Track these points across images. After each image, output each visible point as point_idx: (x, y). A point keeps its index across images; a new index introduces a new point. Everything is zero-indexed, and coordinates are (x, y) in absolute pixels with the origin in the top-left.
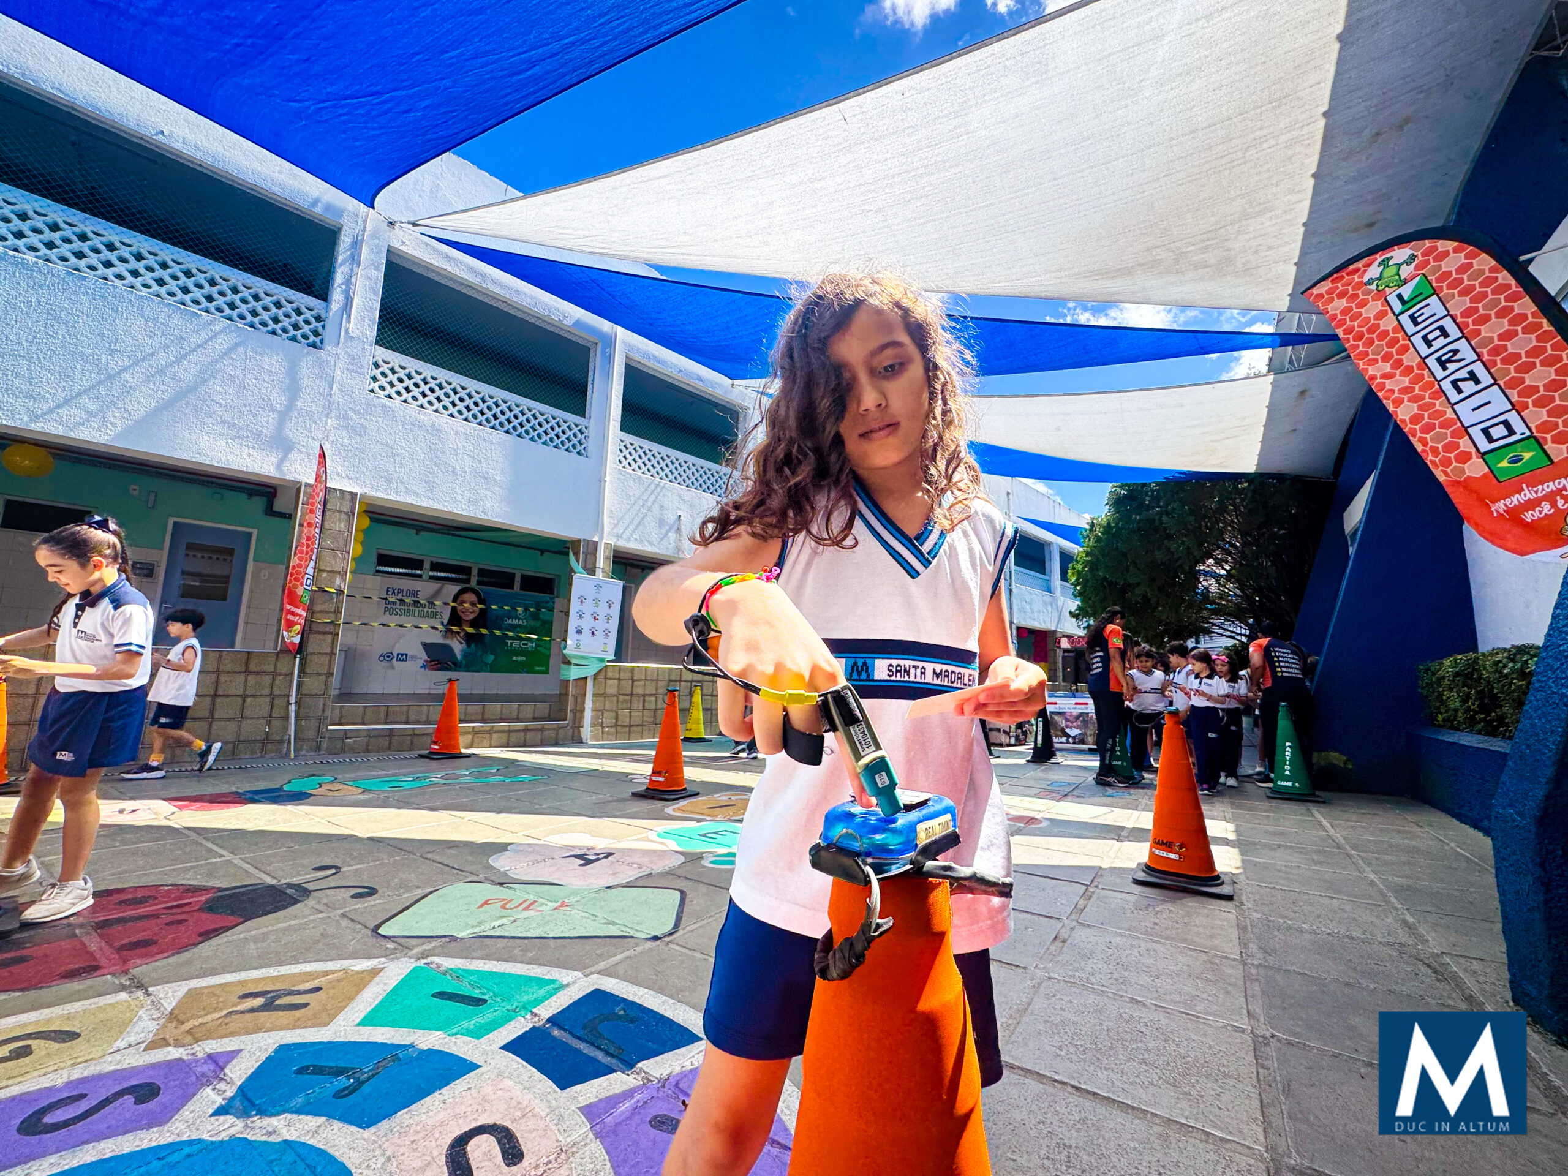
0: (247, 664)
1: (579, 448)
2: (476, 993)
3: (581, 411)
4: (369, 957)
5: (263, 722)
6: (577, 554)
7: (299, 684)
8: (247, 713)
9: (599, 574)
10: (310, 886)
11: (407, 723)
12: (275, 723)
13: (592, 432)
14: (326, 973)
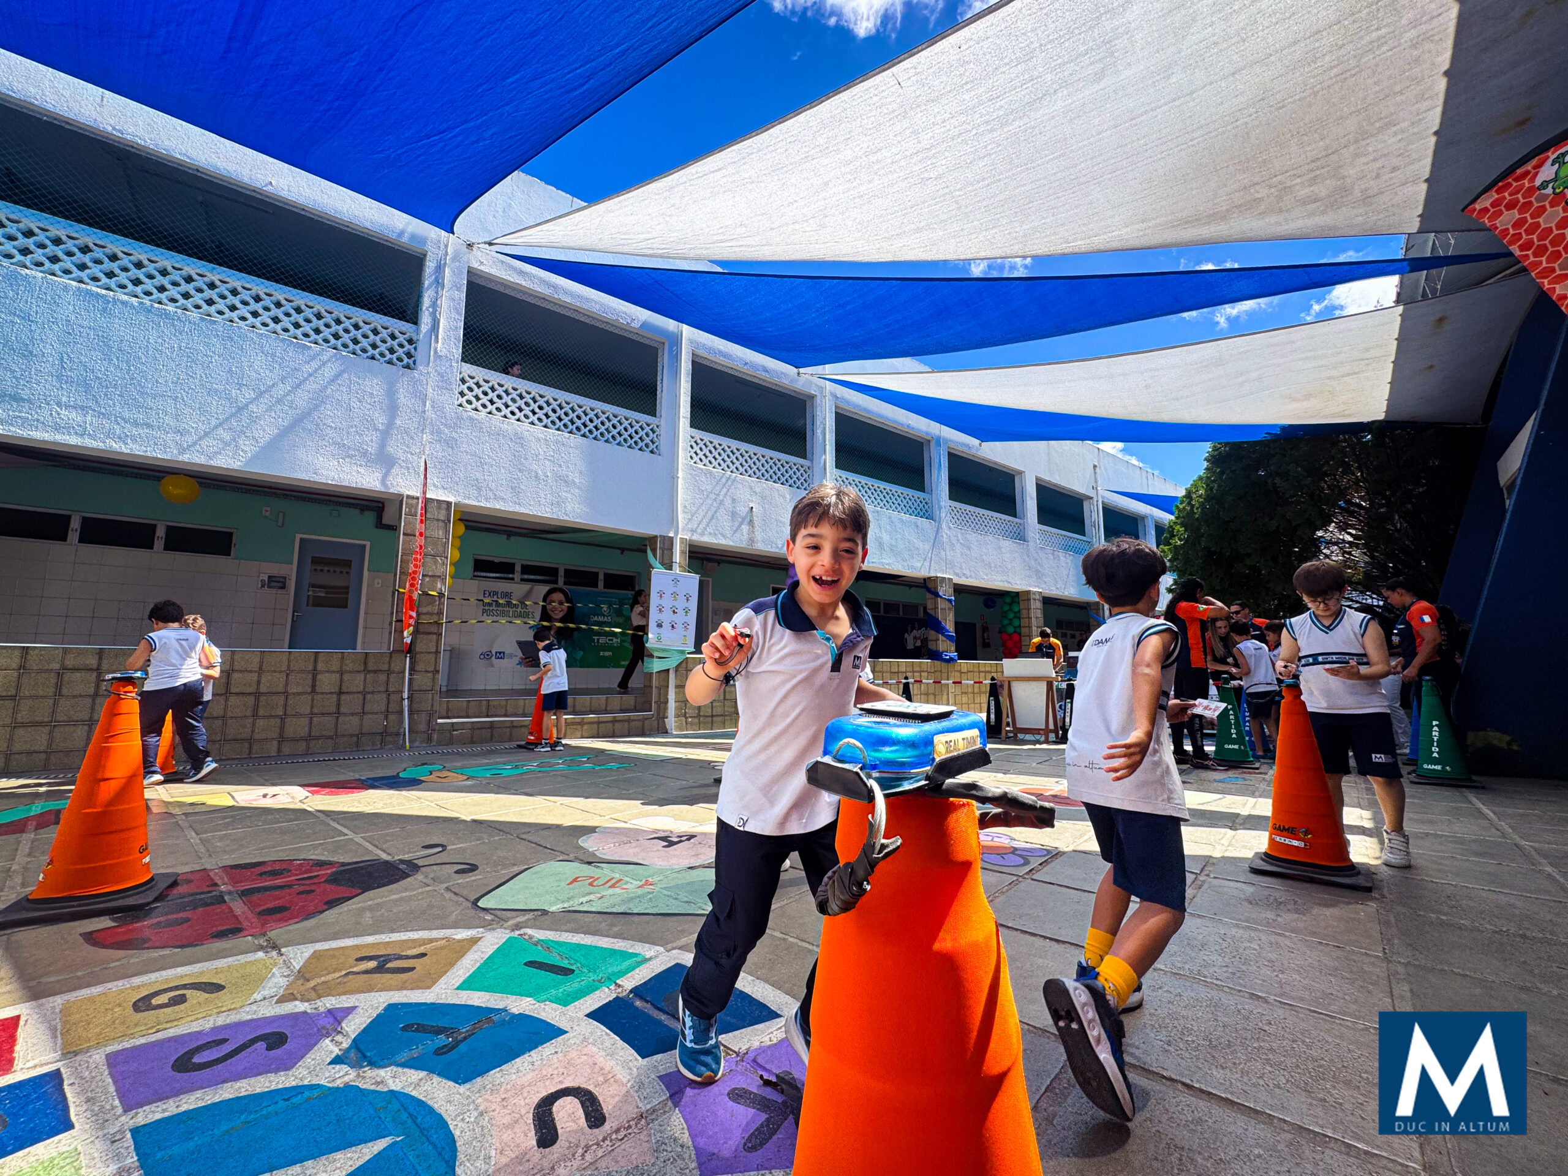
0: (365, 664)
1: (652, 447)
2: (565, 964)
3: (652, 411)
4: (469, 927)
5: (382, 716)
6: (654, 551)
7: (410, 680)
8: (368, 708)
9: (677, 569)
10: (420, 863)
11: (506, 716)
12: (391, 717)
13: (663, 431)
14: (431, 941)
